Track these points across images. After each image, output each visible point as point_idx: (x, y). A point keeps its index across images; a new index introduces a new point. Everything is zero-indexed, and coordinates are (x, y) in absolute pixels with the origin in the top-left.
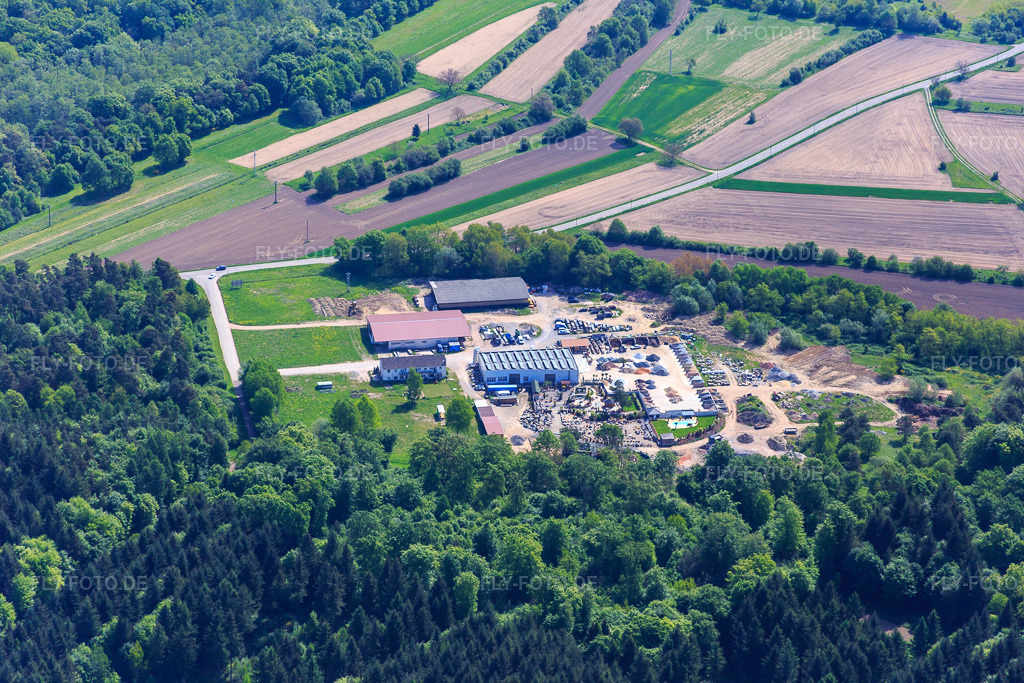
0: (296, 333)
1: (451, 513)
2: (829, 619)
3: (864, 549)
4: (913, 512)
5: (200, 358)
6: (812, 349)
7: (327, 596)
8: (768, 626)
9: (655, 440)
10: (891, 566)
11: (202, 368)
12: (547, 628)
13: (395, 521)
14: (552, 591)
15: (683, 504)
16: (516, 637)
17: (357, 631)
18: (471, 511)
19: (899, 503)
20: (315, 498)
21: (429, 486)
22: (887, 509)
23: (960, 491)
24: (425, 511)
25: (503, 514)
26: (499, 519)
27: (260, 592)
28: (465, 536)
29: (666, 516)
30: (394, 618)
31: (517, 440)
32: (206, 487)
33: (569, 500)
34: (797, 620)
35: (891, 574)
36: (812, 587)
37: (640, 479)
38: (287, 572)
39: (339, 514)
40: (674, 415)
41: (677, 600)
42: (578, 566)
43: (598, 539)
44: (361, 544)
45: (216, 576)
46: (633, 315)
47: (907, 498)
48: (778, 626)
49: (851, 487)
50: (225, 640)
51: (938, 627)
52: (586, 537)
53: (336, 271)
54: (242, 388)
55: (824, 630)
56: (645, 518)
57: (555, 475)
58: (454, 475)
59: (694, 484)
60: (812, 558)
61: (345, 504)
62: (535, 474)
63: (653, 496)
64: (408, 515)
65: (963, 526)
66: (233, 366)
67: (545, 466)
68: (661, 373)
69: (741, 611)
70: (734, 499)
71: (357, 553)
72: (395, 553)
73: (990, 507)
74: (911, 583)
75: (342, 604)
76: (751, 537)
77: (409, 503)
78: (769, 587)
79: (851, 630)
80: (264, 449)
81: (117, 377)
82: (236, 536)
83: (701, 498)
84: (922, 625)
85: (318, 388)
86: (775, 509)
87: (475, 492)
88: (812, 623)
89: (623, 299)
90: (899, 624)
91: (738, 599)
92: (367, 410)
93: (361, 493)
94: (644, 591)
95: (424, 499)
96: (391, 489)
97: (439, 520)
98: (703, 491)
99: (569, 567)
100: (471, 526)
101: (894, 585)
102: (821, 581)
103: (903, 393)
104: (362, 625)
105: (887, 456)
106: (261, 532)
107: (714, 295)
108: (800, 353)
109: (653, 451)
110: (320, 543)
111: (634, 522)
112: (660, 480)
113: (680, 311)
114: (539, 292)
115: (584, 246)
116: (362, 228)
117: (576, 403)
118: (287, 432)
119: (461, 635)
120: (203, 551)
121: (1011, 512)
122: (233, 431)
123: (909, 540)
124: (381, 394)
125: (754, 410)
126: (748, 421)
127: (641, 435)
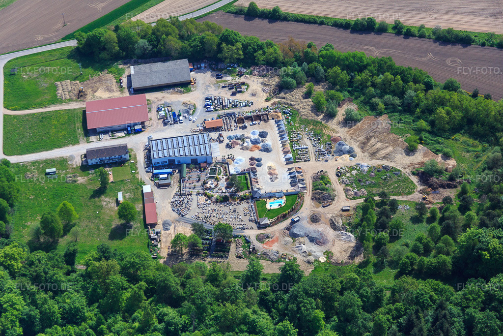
6: (366, 119)
9: (257, 222)
31: (166, 226)
40: (271, 196)
46: (255, 90)
53: (76, 54)
85: (47, 174)
89: (251, 74)
103: (422, 164)
109: (254, 233)
113: (285, 87)
114: (198, 69)
115: (225, 39)
116: (100, 10)
117: (208, 185)
124: (86, 178)
125: (323, 190)
126: (319, 199)
127: (248, 217)
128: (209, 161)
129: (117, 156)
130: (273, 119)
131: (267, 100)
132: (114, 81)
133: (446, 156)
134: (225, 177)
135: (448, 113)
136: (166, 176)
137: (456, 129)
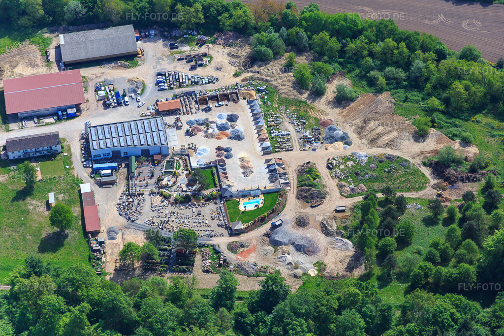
9: (227, 228)
40: (245, 195)
46: (220, 63)
68: (238, 137)
89: (213, 42)
103: (436, 152)
107: (285, 41)
108: (353, 104)
109: (224, 242)
114: (146, 37)
117: (164, 182)
124: (6, 176)
125: (311, 186)
126: (306, 197)
127: (216, 222)
128: (164, 152)
129: (46, 148)
130: (244, 98)
131: (236, 75)
132: (39, 54)
133: (466, 142)
134: (185, 172)
135: (467, 88)
136: (109, 171)
137: (477, 108)
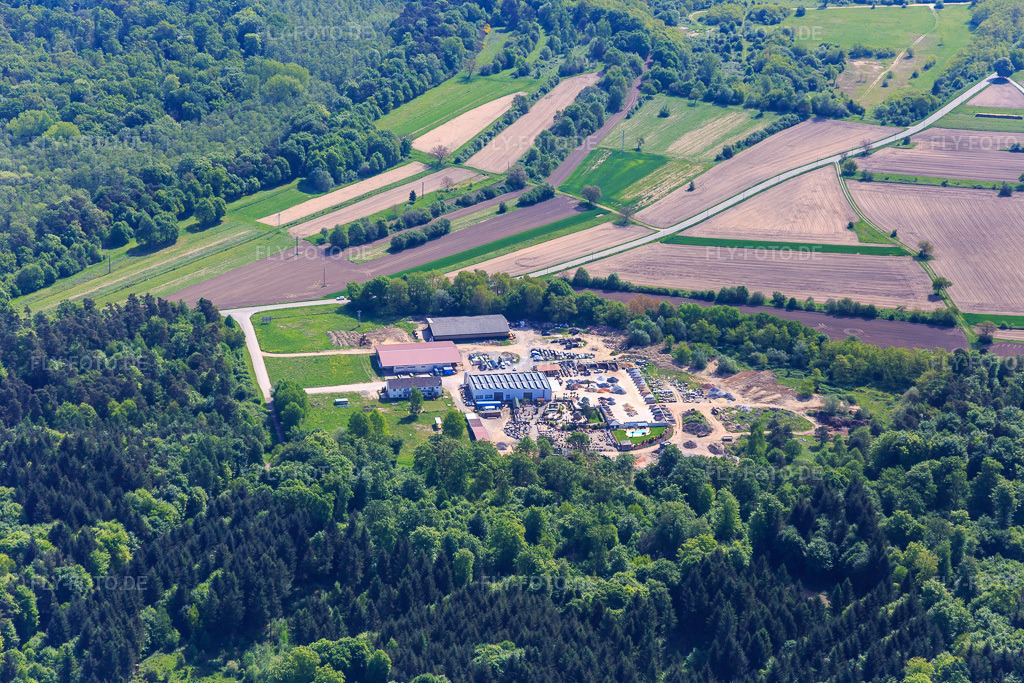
0: (317, 360)
1: (449, 503)
2: (761, 586)
3: (789, 531)
4: (829, 501)
5: (238, 379)
6: (744, 373)
7: (349, 569)
8: (712, 592)
9: (615, 446)
10: (812, 544)
11: (240, 388)
12: (530, 593)
13: (403, 509)
14: (534, 564)
15: (640, 496)
16: (506, 601)
17: (374, 595)
18: (465, 502)
19: (818, 494)
20: (337, 490)
21: (431, 481)
22: (808, 499)
23: (868, 485)
24: (428, 502)
25: (492, 504)
26: (488, 508)
27: (294, 565)
28: (461, 521)
29: (627, 505)
30: (405, 584)
31: (502, 446)
32: (247, 482)
33: (546, 493)
34: (736, 587)
35: (811, 551)
36: (747, 562)
37: (605, 475)
38: (316, 549)
39: (357, 503)
40: (630, 426)
41: (636, 572)
42: (555, 546)
43: (571, 523)
44: (376, 526)
45: (258, 552)
46: (595, 346)
47: (825, 491)
48: (720, 591)
49: (778, 482)
50: (266, 603)
51: (851, 592)
52: (561, 521)
53: (349, 310)
54: (273, 403)
55: (758, 595)
56: (609, 506)
57: (535, 473)
58: (451, 472)
59: (649, 480)
60: (746, 538)
61: (361, 496)
62: (519, 471)
63: (615, 489)
64: (413, 505)
65: (870, 512)
66: (265, 387)
67: (526, 465)
68: (620, 392)
69: (689, 579)
70: (682, 491)
71: (373, 534)
72: (404, 533)
73: (893, 497)
74: (828, 559)
75: (361, 575)
76: (697, 521)
77: (414, 495)
78: (712, 561)
79: (780, 595)
80: (294, 450)
81: (172, 394)
82: (273, 520)
83: (655, 491)
84: (838, 591)
85: (336, 404)
86: (716, 499)
87: (469, 486)
88: (748, 589)
89: (587, 333)
90: (820, 592)
91: (687, 571)
92: (377, 420)
93: (374, 487)
94: (609, 566)
95: (426, 492)
96: (399, 484)
97: (439, 509)
98: (656, 486)
99: (548, 545)
100: (466, 513)
101: (815, 560)
102: (755, 556)
103: (820, 408)
104: (378, 591)
105: (807, 457)
106: (294, 517)
107: (662, 329)
108: (734, 376)
109: (614, 454)
110: (342, 526)
111: (600, 509)
112: (621, 476)
113: (635, 342)
114: (517, 327)
115: (555, 289)
116: (369, 275)
117: (550, 416)
118: (312, 437)
119: (460, 599)
120: (246, 532)
121: (909, 502)
122: (267, 437)
123: (826, 524)
124: (388, 409)
125: (697, 422)
126: (692, 431)
127: (604, 442)
128: (546, 398)
130: (624, 368)
131: (612, 354)
132: (406, 334)
134: (569, 411)
136: (493, 407)
137: (861, 382)
